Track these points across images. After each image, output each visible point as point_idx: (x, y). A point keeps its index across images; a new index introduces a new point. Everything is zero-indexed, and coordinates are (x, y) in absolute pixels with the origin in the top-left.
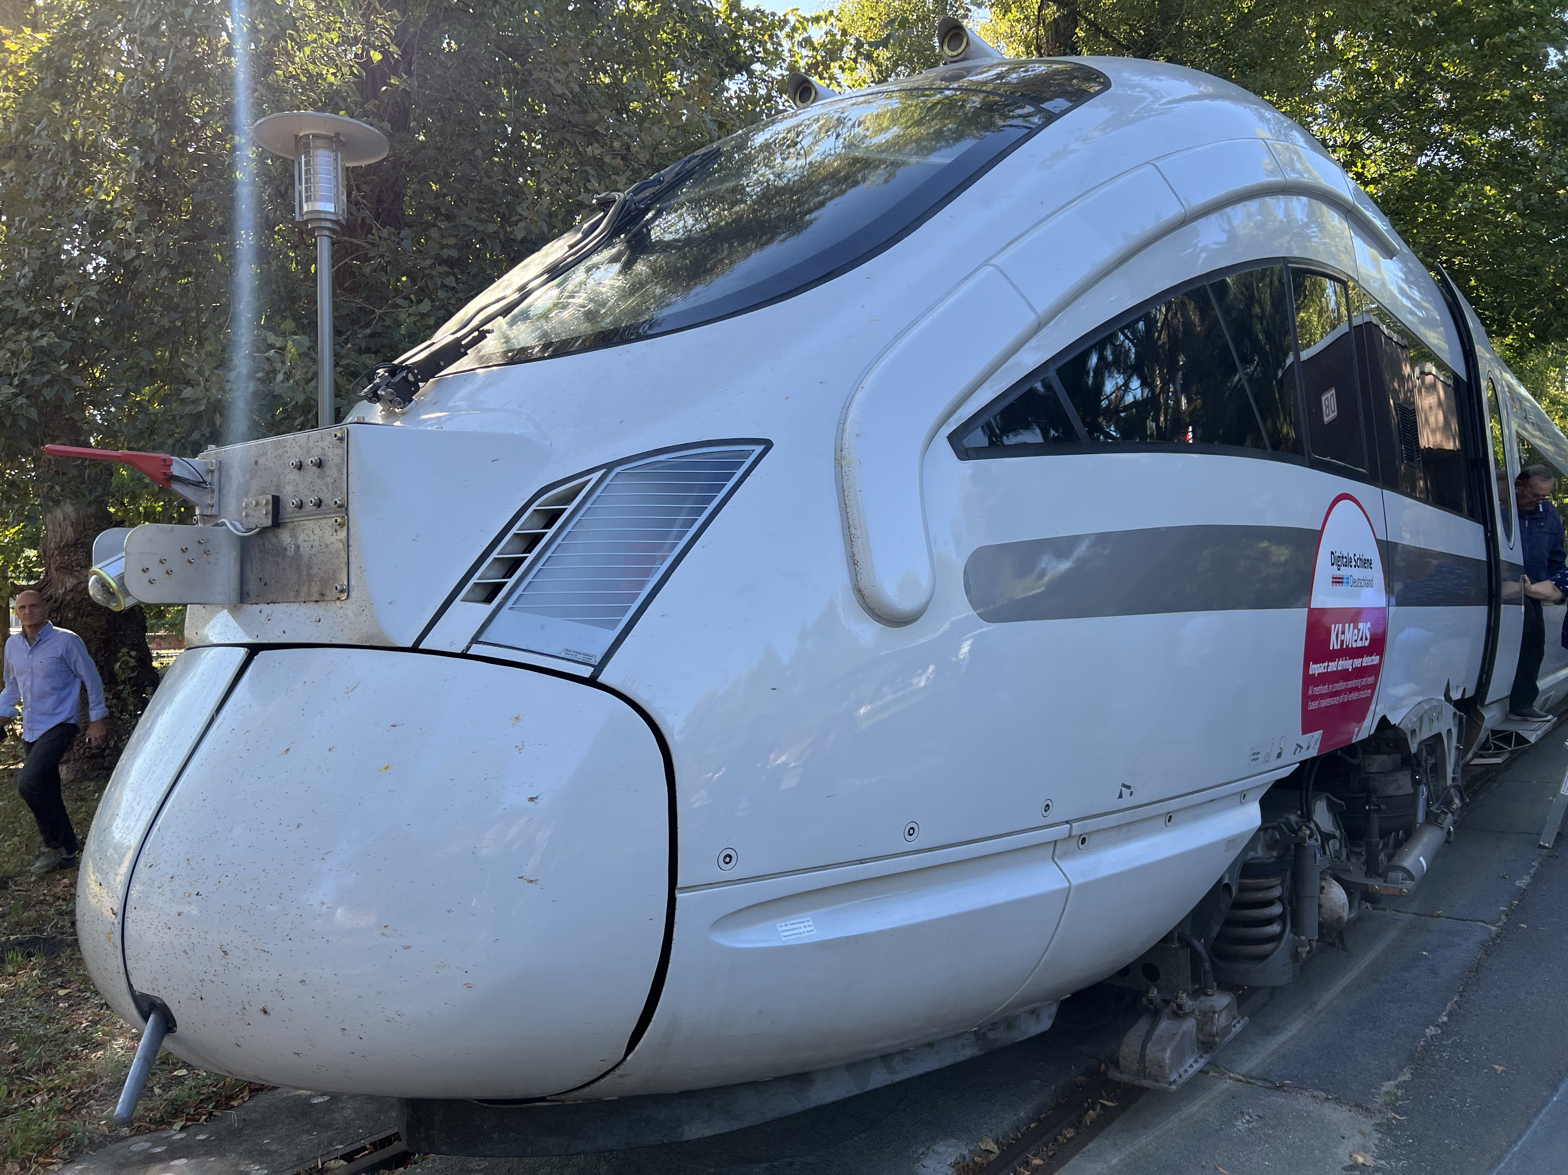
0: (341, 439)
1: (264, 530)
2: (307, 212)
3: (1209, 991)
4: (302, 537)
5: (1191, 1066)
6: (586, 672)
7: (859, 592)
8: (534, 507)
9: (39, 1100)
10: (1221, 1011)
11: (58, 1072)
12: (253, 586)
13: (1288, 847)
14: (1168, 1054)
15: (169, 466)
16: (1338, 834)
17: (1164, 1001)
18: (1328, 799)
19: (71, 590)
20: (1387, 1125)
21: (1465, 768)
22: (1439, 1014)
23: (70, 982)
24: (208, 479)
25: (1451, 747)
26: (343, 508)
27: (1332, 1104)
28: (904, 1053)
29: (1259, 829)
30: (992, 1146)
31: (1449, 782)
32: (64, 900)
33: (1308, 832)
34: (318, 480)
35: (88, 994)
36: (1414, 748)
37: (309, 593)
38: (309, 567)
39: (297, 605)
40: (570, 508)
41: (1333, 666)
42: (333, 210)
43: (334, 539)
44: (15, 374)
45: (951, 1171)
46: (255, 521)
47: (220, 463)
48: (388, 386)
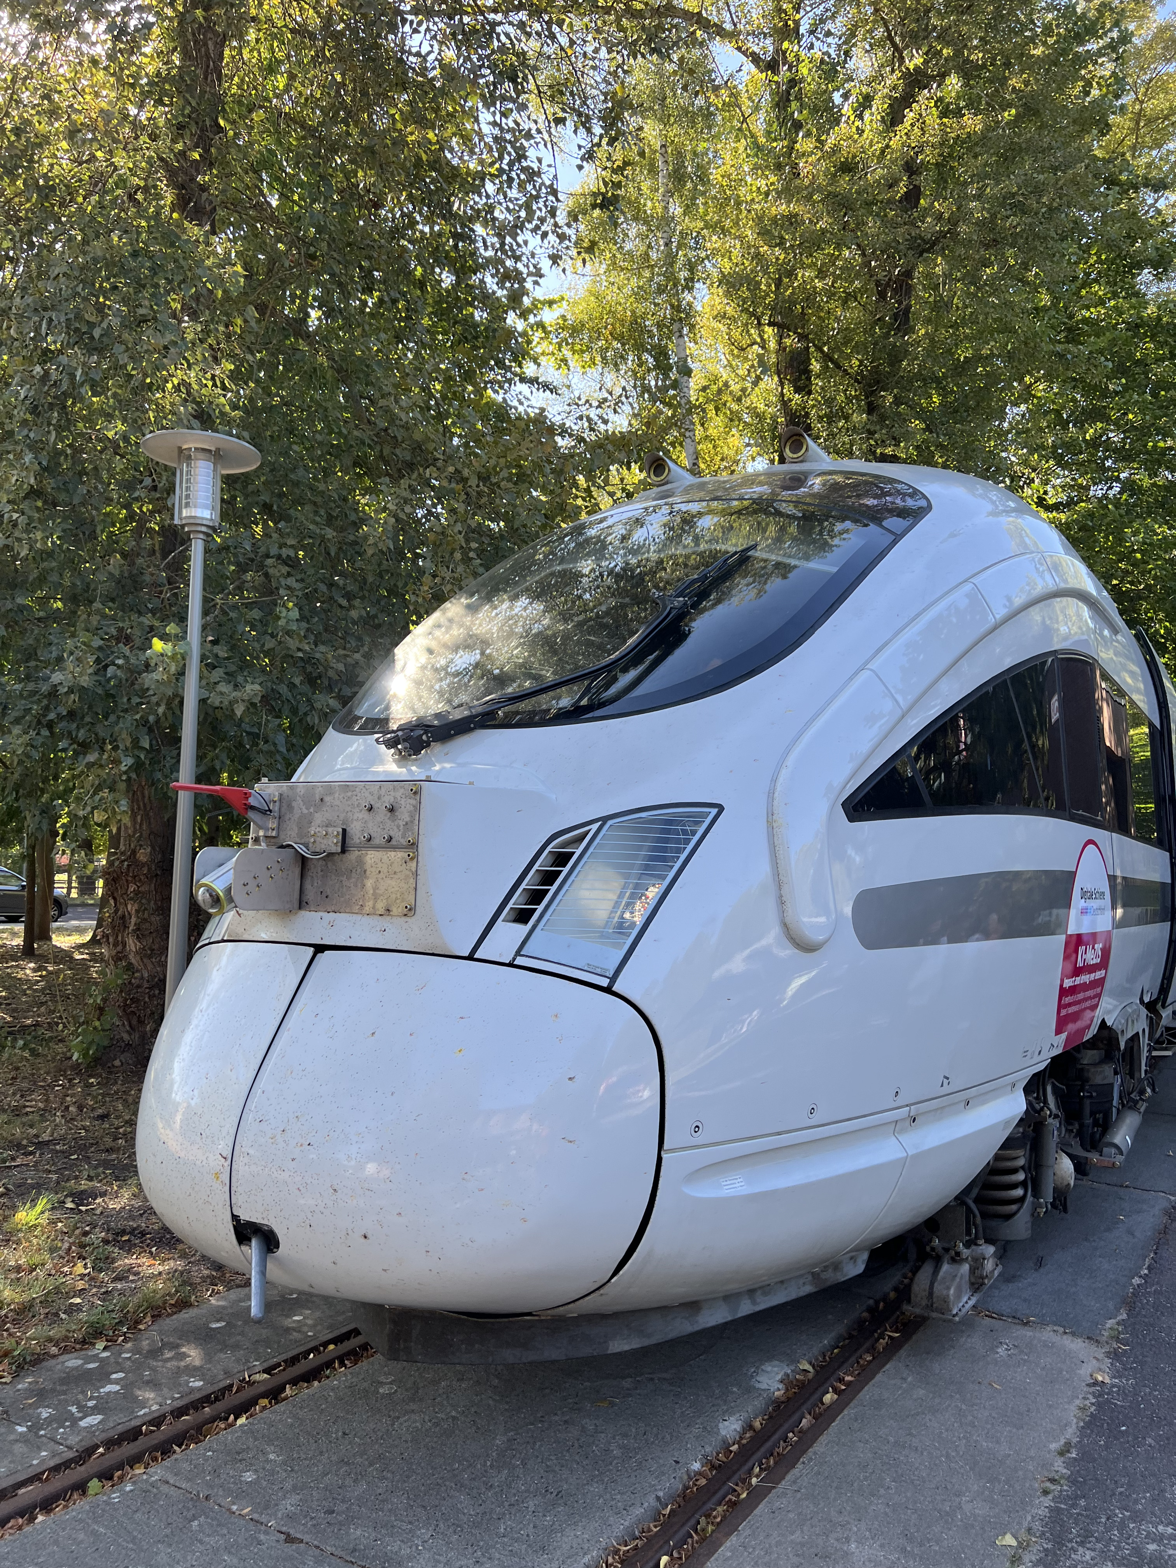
0: (414, 793)
1: (331, 855)
2: (186, 517)
3: (981, 1242)
4: (368, 863)
5: (967, 1303)
6: (604, 983)
7: (785, 926)
8: (549, 849)
10: (988, 1258)
15: (248, 797)
17: (944, 1249)
18: (1057, 1085)
20: (1114, 1353)
21: (1150, 1058)
22: (1141, 1268)
24: (272, 807)
25: (1144, 1041)
26: (413, 845)
27: (1070, 1337)
28: (764, 1289)
30: (808, 1367)
33: (1048, 1113)
34: (389, 822)
36: (1120, 1044)
37: (373, 909)
39: (359, 917)
40: (578, 852)
41: (1078, 980)
42: (208, 517)
43: (402, 868)
45: (781, 1386)
46: (323, 847)
47: (281, 795)
48: (405, 740)
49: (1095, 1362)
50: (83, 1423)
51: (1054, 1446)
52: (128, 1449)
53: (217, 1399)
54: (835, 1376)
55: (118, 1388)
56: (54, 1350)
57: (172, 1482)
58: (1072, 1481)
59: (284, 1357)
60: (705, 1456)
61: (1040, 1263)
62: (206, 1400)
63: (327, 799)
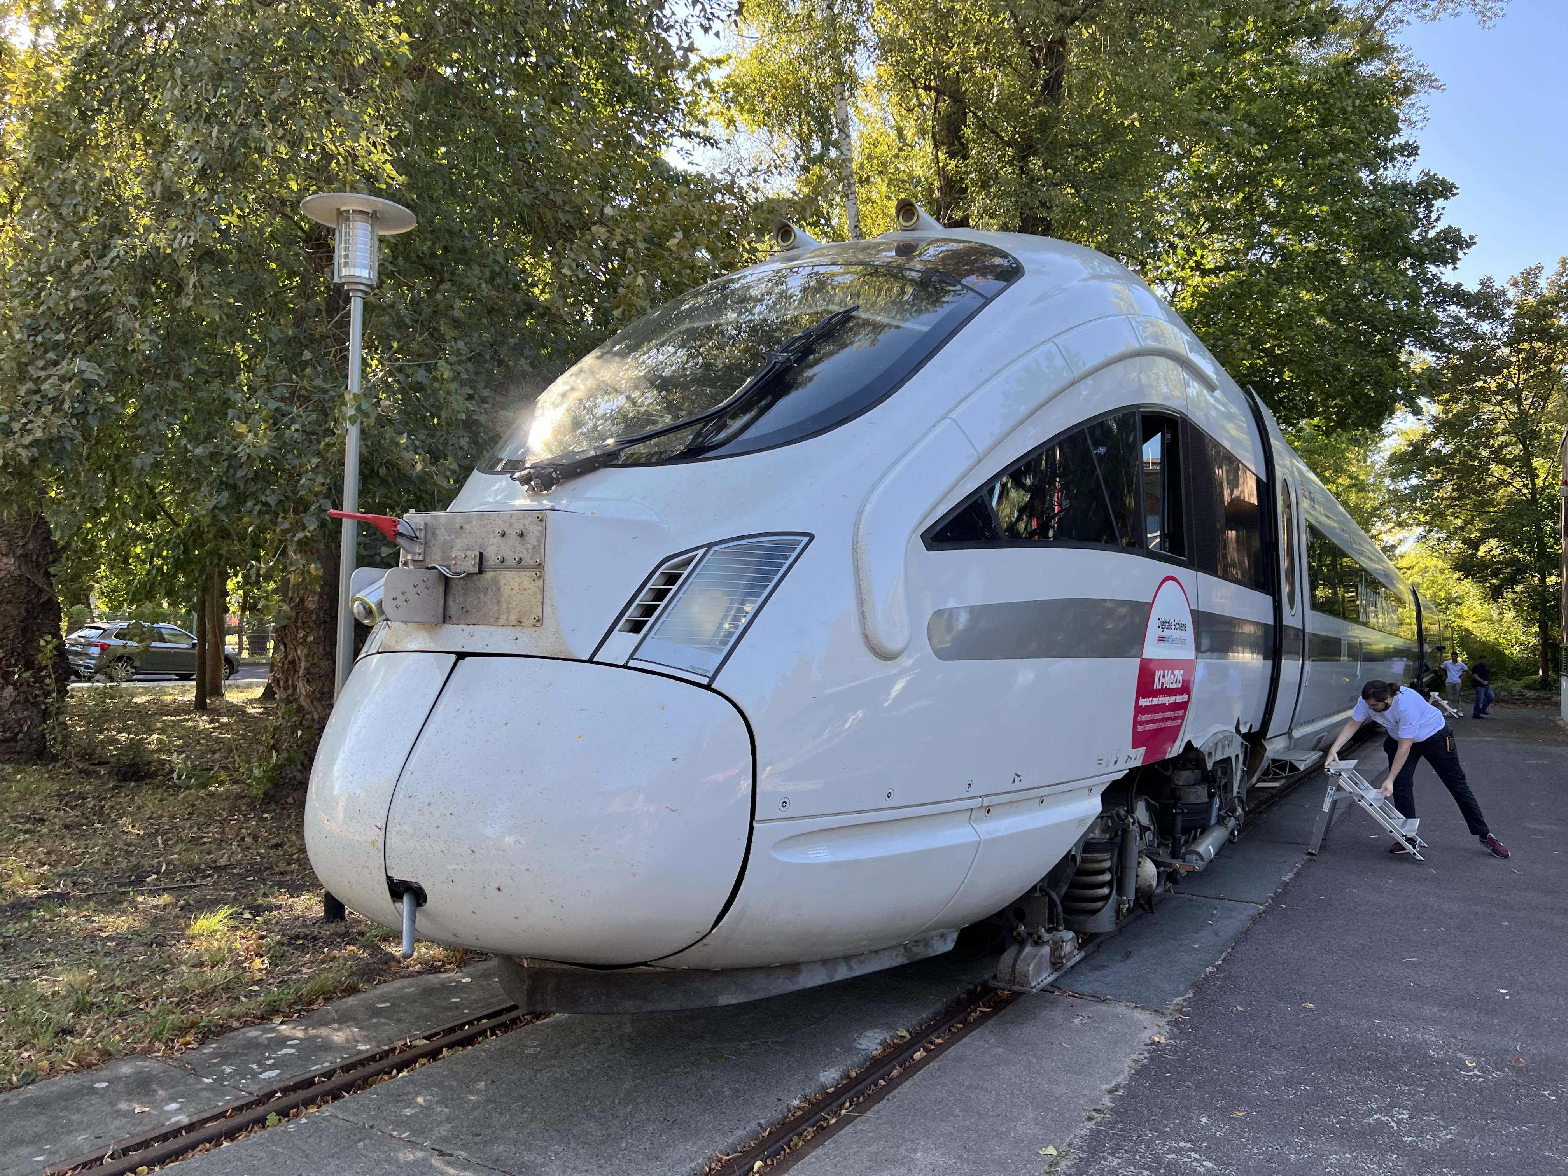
1: (470, 575)
2: (346, 277)
3: (1061, 928)
7: (866, 637)
13: (1116, 832)
16: (1152, 827)
20: (1175, 1021)
22: (1217, 960)
26: (540, 566)
27: (1139, 1010)
30: (905, 1033)
31: (1235, 794)
42: (366, 276)
45: (879, 1047)
46: (463, 568)
47: (426, 524)
48: (536, 477)
49: (1156, 1028)
50: (262, 1076)
51: (1105, 1087)
52: (301, 1094)
53: (381, 1059)
54: (928, 1039)
55: (293, 1051)
56: (236, 1024)
57: (341, 1116)
58: (1114, 1111)
59: (442, 1028)
60: (804, 1096)
61: (1127, 956)
62: (372, 1059)
63: (466, 527)
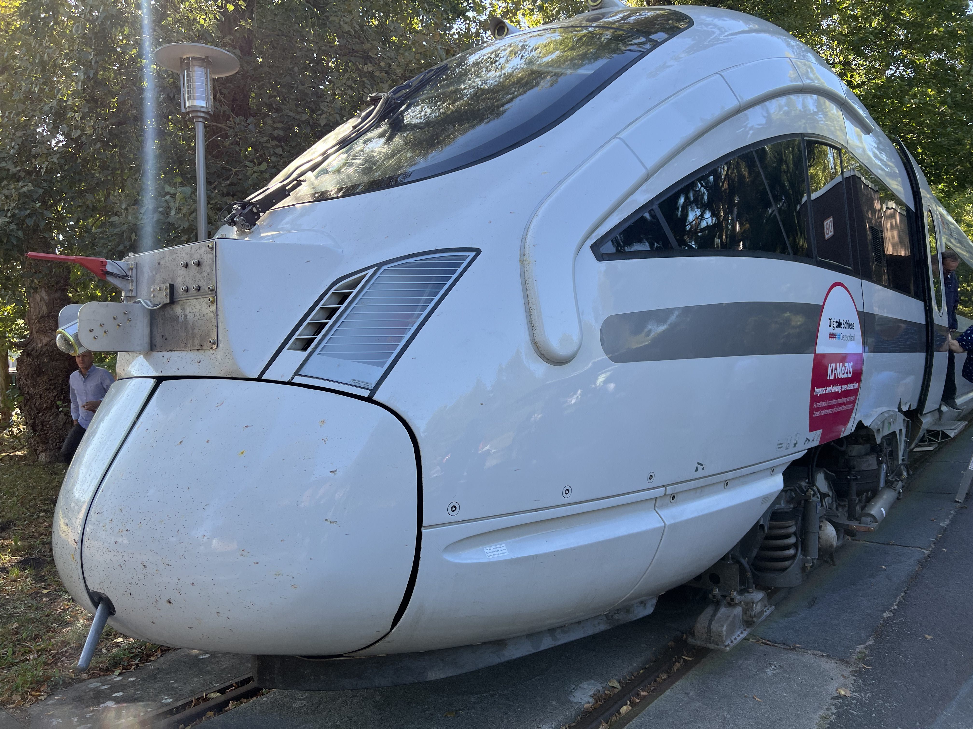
0: (212, 248)
1: (165, 305)
2: (189, 107)
3: (750, 590)
4: (188, 310)
5: (739, 636)
6: (366, 393)
7: (535, 344)
8: (332, 291)
9: (32, 657)
10: (758, 602)
11: (43, 640)
12: (158, 340)
13: (800, 502)
14: (724, 628)
15: (105, 265)
16: (831, 494)
17: (722, 596)
18: (824, 471)
19: (46, 345)
20: (859, 671)
21: (910, 453)
22: (892, 605)
23: (49, 585)
24: (129, 274)
25: (902, 440)
26: (214, 291)
27: (825, 659)
28: (562, 628)
29: (782, 491)
31: (900, 462)
32: (45, 535)
33: (812, 493)
34: (197, 274)
35: (61, 593)
36: (878, 441)
37: (193, 345)
38: (193, 329)
40: (355, 291)
41: (829, 390)
42: (205, 106)
43: (208, 311)
44: (8, 210)
45: (591, 700)
46: (160, 300)
47: (136, 264)
48: (240, 215)
49: (842, 679)
54: (634, 692)
56: (84, 676)
61: (813, 603)
63: (162, 263)
